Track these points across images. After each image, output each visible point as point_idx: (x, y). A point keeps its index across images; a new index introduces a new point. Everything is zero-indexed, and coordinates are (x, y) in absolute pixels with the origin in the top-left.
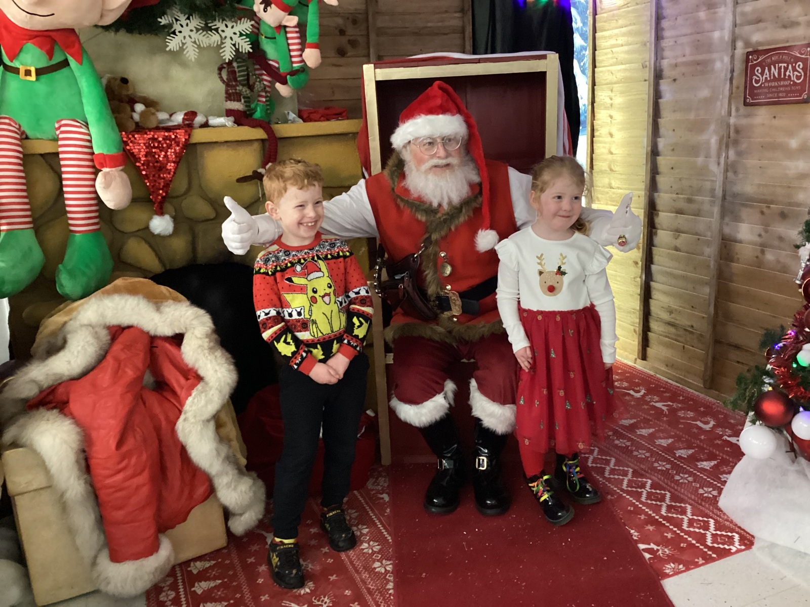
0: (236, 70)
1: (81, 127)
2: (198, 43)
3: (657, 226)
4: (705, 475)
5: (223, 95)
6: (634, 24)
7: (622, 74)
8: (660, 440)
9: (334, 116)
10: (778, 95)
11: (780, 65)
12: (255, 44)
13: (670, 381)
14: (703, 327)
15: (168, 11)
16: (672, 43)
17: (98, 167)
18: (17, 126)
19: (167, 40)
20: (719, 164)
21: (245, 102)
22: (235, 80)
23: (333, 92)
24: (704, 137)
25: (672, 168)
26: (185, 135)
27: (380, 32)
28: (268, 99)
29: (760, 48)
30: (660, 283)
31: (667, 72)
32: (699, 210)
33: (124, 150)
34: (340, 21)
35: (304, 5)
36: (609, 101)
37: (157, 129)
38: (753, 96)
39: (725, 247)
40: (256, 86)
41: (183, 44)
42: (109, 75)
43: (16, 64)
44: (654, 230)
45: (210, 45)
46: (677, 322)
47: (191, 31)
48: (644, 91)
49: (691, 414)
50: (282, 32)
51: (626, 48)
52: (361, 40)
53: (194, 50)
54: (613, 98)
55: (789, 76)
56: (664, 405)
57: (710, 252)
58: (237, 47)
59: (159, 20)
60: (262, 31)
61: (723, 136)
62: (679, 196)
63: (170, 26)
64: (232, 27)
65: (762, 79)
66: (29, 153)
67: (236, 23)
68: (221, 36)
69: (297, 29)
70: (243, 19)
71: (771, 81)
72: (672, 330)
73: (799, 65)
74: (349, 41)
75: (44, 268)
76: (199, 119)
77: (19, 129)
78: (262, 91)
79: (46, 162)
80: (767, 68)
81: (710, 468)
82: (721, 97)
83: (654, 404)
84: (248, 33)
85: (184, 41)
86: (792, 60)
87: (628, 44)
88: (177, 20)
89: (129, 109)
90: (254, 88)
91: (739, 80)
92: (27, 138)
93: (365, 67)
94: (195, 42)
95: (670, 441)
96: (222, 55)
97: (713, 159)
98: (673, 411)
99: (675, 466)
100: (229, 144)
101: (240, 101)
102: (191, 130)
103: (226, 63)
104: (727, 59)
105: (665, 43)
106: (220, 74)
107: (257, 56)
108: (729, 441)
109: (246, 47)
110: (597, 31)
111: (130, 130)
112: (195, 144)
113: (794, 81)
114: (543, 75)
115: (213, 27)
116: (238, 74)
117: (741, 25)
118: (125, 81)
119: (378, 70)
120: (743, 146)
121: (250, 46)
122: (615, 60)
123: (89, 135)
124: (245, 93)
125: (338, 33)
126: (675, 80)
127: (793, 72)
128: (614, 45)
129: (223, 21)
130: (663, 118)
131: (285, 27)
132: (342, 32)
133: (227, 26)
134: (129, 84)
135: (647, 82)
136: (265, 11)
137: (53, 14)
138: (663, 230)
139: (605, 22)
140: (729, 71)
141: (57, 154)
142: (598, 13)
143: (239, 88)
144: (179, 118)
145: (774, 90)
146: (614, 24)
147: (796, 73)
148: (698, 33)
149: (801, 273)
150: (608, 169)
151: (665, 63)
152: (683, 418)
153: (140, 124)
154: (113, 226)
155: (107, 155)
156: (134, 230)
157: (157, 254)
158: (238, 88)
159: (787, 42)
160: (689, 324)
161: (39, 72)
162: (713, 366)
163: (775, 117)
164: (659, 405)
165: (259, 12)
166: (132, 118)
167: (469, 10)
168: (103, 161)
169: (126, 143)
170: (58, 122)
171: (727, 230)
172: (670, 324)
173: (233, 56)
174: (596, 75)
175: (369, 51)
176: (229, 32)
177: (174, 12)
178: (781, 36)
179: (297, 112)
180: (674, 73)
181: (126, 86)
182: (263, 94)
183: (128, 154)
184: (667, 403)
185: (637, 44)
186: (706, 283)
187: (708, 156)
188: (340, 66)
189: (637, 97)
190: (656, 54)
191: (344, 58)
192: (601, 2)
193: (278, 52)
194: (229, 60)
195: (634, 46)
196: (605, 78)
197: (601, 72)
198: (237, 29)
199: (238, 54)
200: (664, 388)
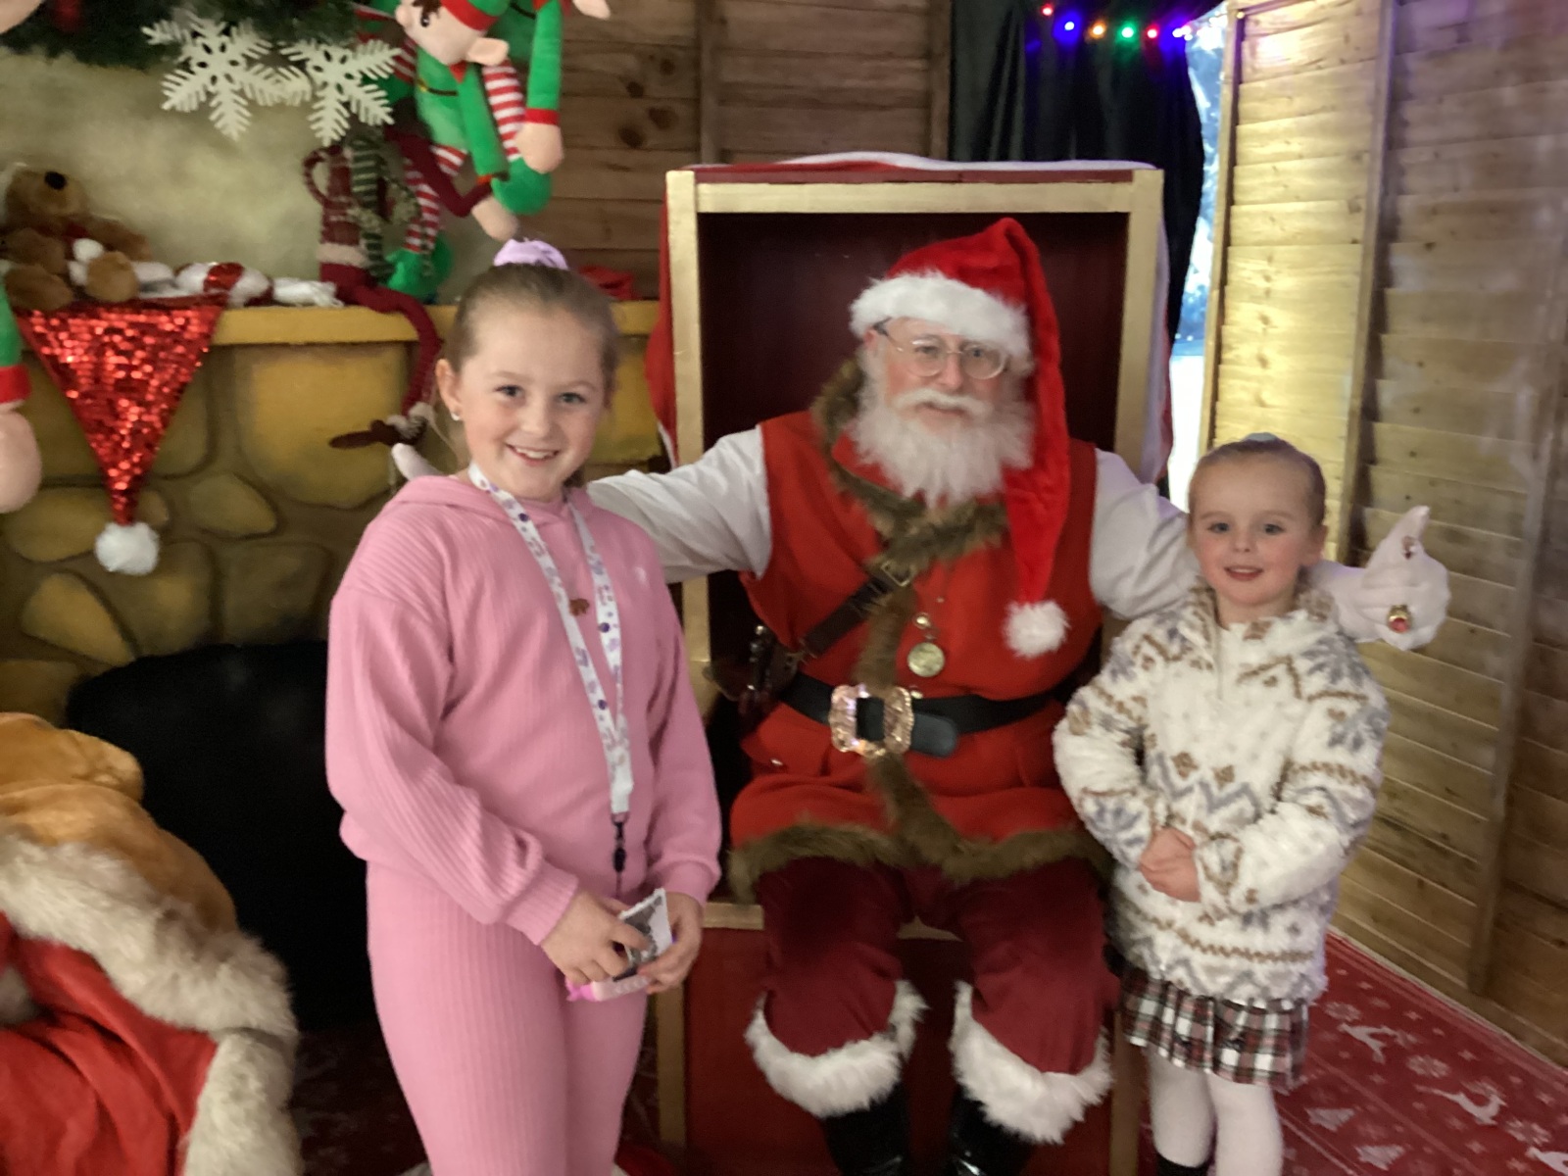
0: (351, 165)
2: (249, 95)
5: (316, 226)
6: (1333, 108)
7: (1298, 224)
8: (1368, 1149)
12: (405, 108)
13: (1383, 961)
14: (1477, 846)
15: (176, 11)
16: (1426, 157)
19: (166, 84)
20: (1535, 456)
21: (369, 246)
22: (347, 191)
23: (607, 231)
24: (1498, 388)
25: (1413, 454)
26: (203, 321)
28: (430, 245)
31: (1410, 225)
32: (1477, 561)
34: (630, 62)
35: (521, 11)
36: (1262, 284)
37: (134, 305)
39: (1542, 659)
40: (397, 208)
41: (210, 95)
42: (21, 165)
45: (282, 100)
46: (1409, 821)
47: (234, 63)
48: (1348, 268)
50: (471, 77)
51: (1309, 164)
53: (239, 112)
54: (1274, 277)
56: (1373, 1036)
57: (1502, 666)
58: (354, 109)
59: (146, 31)
60: (422, 76)
61: (1551, 390)
63: (174, 48)
64: (343, 60)
67: (354, 50)
68: (311, 80)
70: (371, 42)
72: (1394, 838)
74: (652, 113)
76: (249, 284)
78: (414, 220)
83: (1345, 1027)
84: (385, 76)
85: (212, 89)
87: (1321, 155)
88: (193, 34)
89: (57, 249)
90: (391, 214)
93: (673, 177)
94: (241, 93)
96: (314, 127)
97: (1521, 443)
98: (1394, 1055)
100: (318, 349)
101: (354, 242)
102: (218, 315)
103: (325, 149)
105: (1407, 158)
106: (308, 175)
107: (408, 135)
108: (1548, 1167)
109: (376, 111)
110: (1241, 121)
112: (229, 349)
114: (1120, 221)
115: (293, 58)
116: (355, 178)
118: (56, 181)
119: (704, 188)
121: (389, 109)
122: (1281, 189)
124: (366, 226)
125: (626, 92)
126: (1429, 246)
128: (1280, 154)
129: (320, 42)
130: (1395, 333)
131: (479, 67)
132: (635, 90)
134: (70, 189)
135: (1358, 248)
136: (425, 25)
139: (1262, 100)
142: (1246, 78)
143: (354, 212)
144: (195, 280)
146: (1282, 105)
148: (1497, 137)
151: (1407, 205)
152: (1423, 1079)
153: (91, 293)
156: (63, 557)
157: (119, 620)
158: (351, 212)
160: (1435, 827)
162: (1495, 942)
164: (1361, 1033)
165: (411, 25)
166: (66, 276)
167: (942, 54)
171: (1549, 620)
172: (1388, 822)
173: (342, 133)
174: (1234, 222)
175: (700, 135)
176: (333, 72)
177: (187, 14)
180: (1428, 230)
181: (56, 191)
182: (416, 228)
183: (48, 364)
184: (1379, 1028)
185: (1336, 154)
186: (1488, 740)
187: (1505, 433)
188: (626, 169)
189: (1334, 278)
190: (1385, 181)
191: (636, 152)
192: (1253, 53)
193: (463, 129)
194: (333, 141)
195: (1334, 161)
196: (1256, 230)
197: (1248, 214)
198: (352, 66)
199: (357, 129)
200: (1369, 980)
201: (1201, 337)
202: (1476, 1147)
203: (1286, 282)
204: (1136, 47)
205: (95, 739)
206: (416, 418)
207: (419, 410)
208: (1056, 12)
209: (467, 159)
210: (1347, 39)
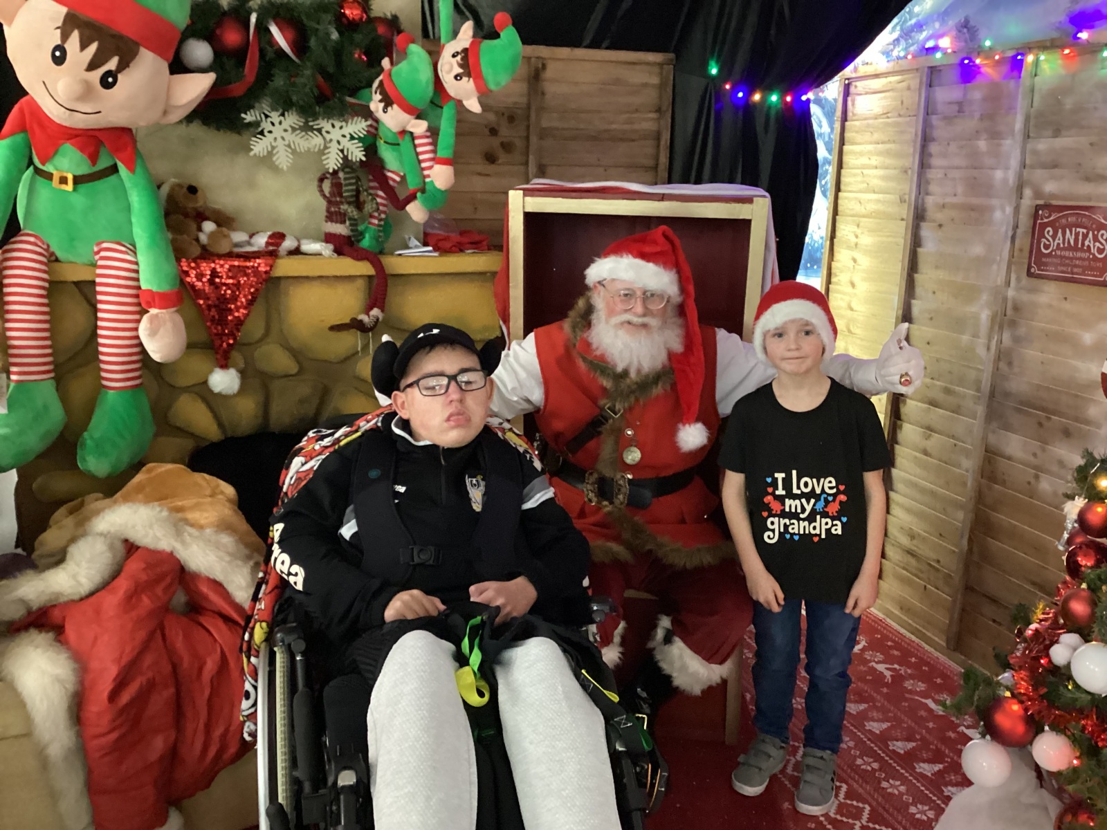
0: (343, 182)
1: (128, 254)
2: (293, 147)
3: (903, 417)
4: (923, 785)
5: (325, 214)
6: (894, 142)
7: (873, 207)
8: (871, 723)
9: (470, 246)
10: (1072, 270)
11: (1078, 230)
12: (371, 149)
13: (903, 631)
14: (951, 565)
15: (257, 105)
16: (940, 175)
17: (143, 305)
18: (45, 247)
19: (252, 143)
20: (988, 349)
21: (351, 225)
22: (341, 195)
23: (476, 209)
24: (973, 309)
25: (928, 343)
26: (266, 265)
27: (544, 134)
28: (382, 223)
29: (1054, 202)
30: (900, 494)
31: (932, 213)
32: (959, 407)
33: (182, 282)
34: (491, 117)
35: (437, 106)
36: (854, 240)
37: (230, 255)
38: (1040, 264)
39: (989, 462)
40: (366, 205)
41: (273, 148)
42: (173, 180)
43: (49, 168)
44: (899, 422)
45: (309, 149)
46: (920, 552)
47: (286, 131)
48: (898, 235)
49: (921, 686)
50: (407, 138)
52: (519, 143)
53: (287, 156)
54: (859, 236)
55: (1089, 246)
56: (887, 669)
57: (968, 465)
58: (346, 153)
59: (243, 115)
60: (381, 133)
61: (997, 312)
62: (935, 382)
63: (257, 124)
64: (341, 128)
65: (1054, 245)
66: (58, 279)
67: (347, 122)
68: (324, 139)
69: (428, 134)
70: (356, 118)
71: (1064, 249)
72: (913, 561)
73: (1102, 235)
74: (503, 145)
75: (66, 427)
76: (288, 244)
77: (47, 250)
78: (374, 211)
79: (81, 291)
80: (1060, 230)
81: (932, 774)
82: (998, 258)
83: (873, 664)
84: (362, 136)
85: (274, 144)
86: (1094, 226)
87: (887, 168)
88: (267, 116)
89: (194, 226)
90: (364, 208)
91: (1023, 241)
92: (57, 260)
93: (511, 193)
94: (289, 146)
95: (885, 725)
96: (325, 162)
97: (982, 341)
98: (898, 679)
99: (884, 766)
100: (324, 279)
101: (343, 222)
102: (274, 262)
103: (328, 173)
104: (1009, 210)
105: (932, 174)
106: (320, 187)
107: (373, 164)
108: (965, 734)
109: (357, 154)
110: (846, 143)
111: (194, 256)
112: (279, 278)
113: (1094, 255)
114: (746, 224)
115: (315, 127)
116: (344, 188)
117: (1032, 167)
118: (193, 190)
119: (528, 199)
120: (1022, 331)
121: (364, 153)
122: (865, 185)
123: (137, 263)
124: (351, 214)
125: (488, 133)
126: (940, 226)
127: (1095, 242)
128: (864, 165)
129: (329, 119)
130: (922, 274)
131: (411, 133)
132: (493, 132)
133: (333, 126)
134: (199, 193)
135: (904, 223)
136: (385, 112)
137: (100, 112)
138: (910, 423)
139: (857, 132)
140: (1011, 228)
141: (93, 283)
142: (848, 118)
143: (344, 207)
144: (261, 241)
145: (1067, 261)
146: (867, 137)
147: (1097, 244)
148: (975, 168)
149: (1066, 536)
150: (845, 329)
151: (930, 201)
152: (910, 692)
153: (209, 248)
154: (162, 379)
155: (157, 293)
156: (189, 385)
157: (216, 417)
158: (342, 207)
159: (1090, 199)
160: (933, 556)
161: (78, 180)
162: (961, 620)
163: (1066, 299)
164: (881, 667)
165: (377, 111)
166: (197, 240)
167: (667, 110)
168: (150, 300)
169: (187, 274)
170: (99, 244)
171: (992, 439)
172: (910, 553)
173: (339, 165)
174: (840, 202)
175: (528, 157)
176: (335, 134)
177: (264, 106)
178: (1082, 191)
179: (422, 236)
180: (940, 216)
181: (194, 196)
182: (376, 214)
183: (188, 287)
184: (893, 665)
185: (895, 168)
186: (961, 507)
187: (976, 336)
188: (488, 175)
189: (890, 239)
190: (919, 186)
191: (493, 166)
192: (853, 105)
193: (401, 162)
194: (334, 170)
195: (892, 172)
196: (851, 207)
197: (846, 198)
198: (347, 131)
199: (347, 163)
200: (893, 641)
201: (819, 267)
202: (931, 725)
203: (866, 240)
204: (779, 106)
205: (215, 478)
206: (373, 316)
207: (375, 312)
208: (733, 88)
209: (403, 178)
210: (902, 103)
